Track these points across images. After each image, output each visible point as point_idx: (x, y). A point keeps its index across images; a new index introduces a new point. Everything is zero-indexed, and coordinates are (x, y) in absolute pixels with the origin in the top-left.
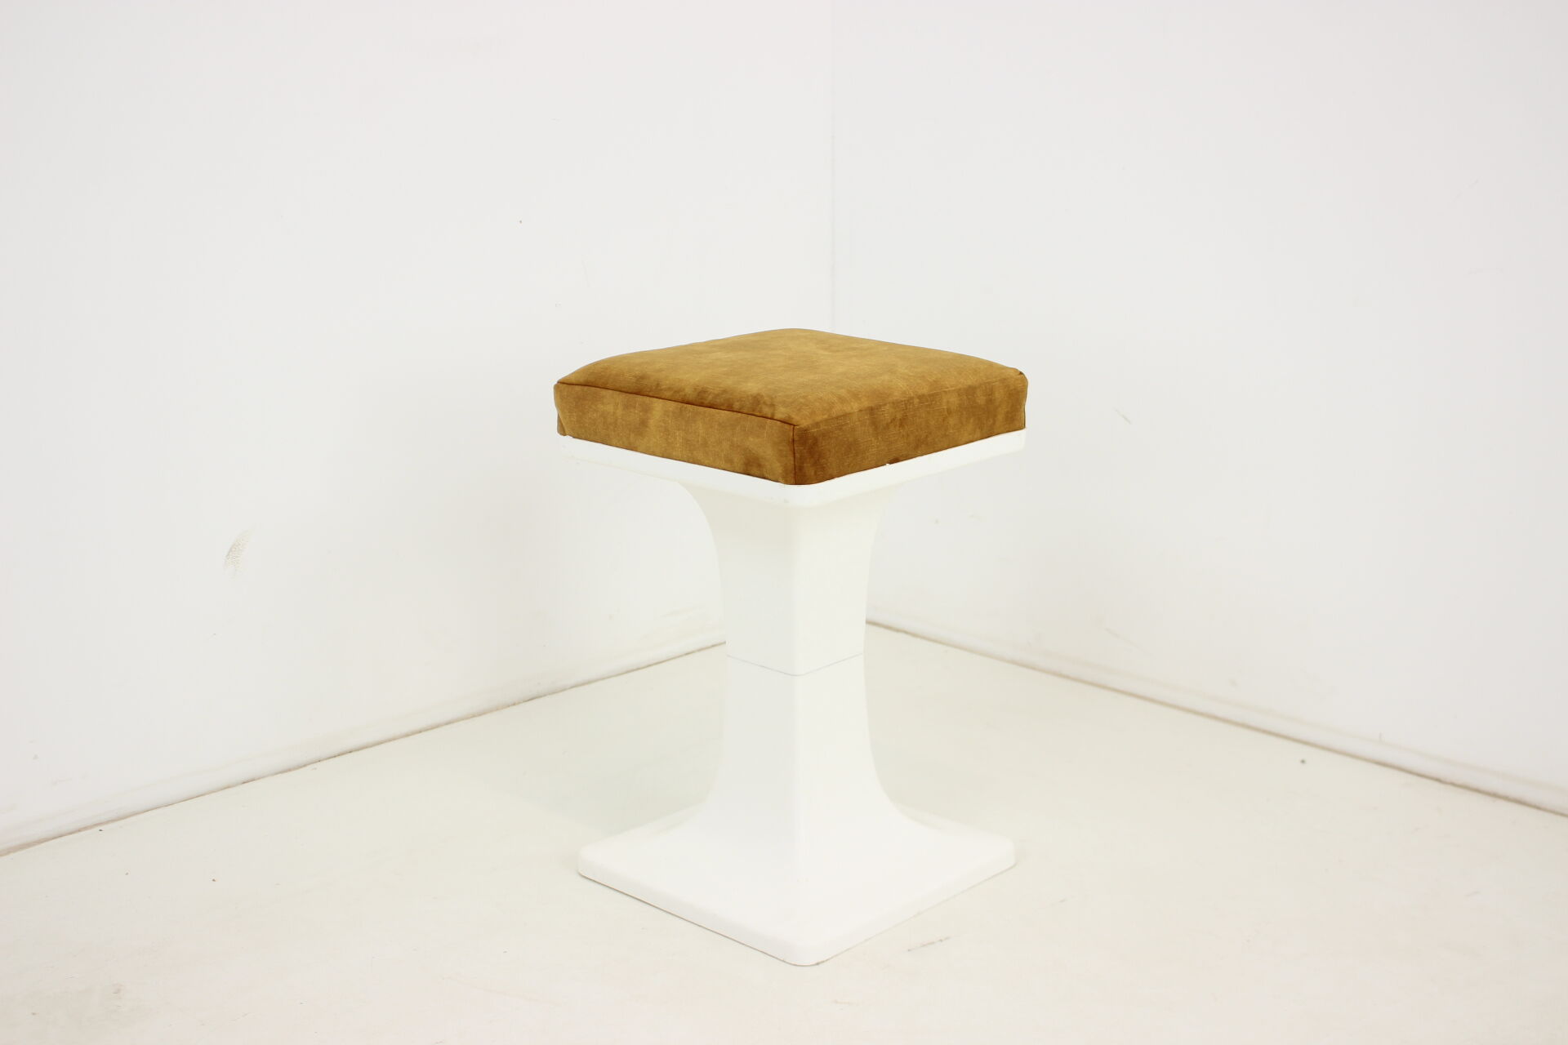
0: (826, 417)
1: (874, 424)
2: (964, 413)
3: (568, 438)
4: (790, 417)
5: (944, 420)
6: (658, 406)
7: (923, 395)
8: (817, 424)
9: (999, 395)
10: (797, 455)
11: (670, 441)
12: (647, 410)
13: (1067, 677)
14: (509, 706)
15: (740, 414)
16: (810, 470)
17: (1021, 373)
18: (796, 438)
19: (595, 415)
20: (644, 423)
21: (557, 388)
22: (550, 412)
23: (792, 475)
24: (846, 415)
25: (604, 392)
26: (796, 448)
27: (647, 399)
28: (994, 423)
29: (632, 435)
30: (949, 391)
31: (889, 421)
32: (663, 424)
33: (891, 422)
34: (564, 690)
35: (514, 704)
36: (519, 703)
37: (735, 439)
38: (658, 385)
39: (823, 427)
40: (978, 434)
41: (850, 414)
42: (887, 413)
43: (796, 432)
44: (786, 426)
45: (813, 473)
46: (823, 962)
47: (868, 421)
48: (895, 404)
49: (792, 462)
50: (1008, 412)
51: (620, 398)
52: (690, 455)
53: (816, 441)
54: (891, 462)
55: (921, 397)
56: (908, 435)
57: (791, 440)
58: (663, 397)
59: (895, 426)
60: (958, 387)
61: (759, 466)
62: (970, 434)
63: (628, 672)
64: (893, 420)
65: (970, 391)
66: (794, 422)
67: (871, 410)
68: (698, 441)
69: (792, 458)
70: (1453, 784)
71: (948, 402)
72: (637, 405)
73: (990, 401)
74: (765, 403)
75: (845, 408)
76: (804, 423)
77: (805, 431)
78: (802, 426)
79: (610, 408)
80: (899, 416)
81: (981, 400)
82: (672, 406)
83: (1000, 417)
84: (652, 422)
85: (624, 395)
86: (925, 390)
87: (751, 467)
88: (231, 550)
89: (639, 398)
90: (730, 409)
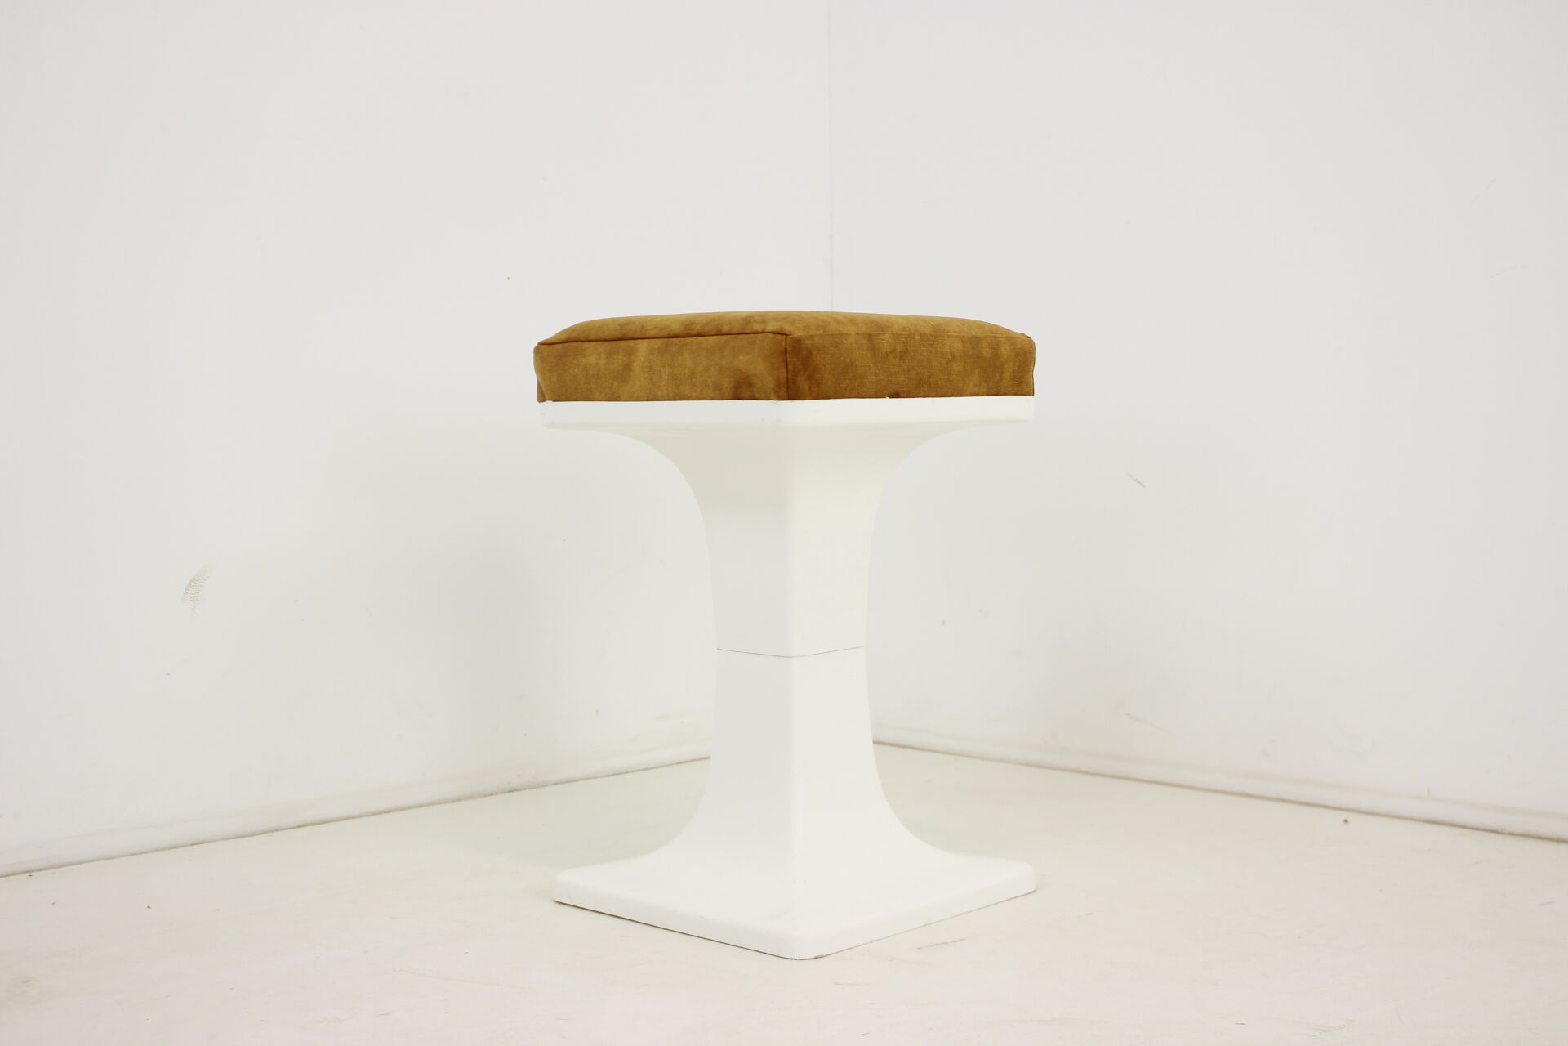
0: (821, 332)
1: (873, 349)
2: (969, 361)
3: (549, 403)
4: (782, 328)
5: (947, 364)
6: (643, 346)
7: (925, 334)
8: (812, 337)
9: (1005, 351)
10: (790, 367)
11: (655, 380)
12: (630, 353)
13: (1086, 773)
14: (486, 796)
15: (729, 336)
16: (803, 383)
17: (1028, 337)
18: (789, 348)
19: (576, 370)
20: (628, 368)
21: (537, 350)
22: (530, 380)
23: (786, 389)
24: (842, 335)
25: (586, 345)
26: (788, 359)
27: (631, 343)
28: (1001, 380)
29: (615, 384)
30: (953, 336)
31: (889, 350)
32: (648, 364)
33: (891, 353)
34: (545, 785)
35: (492, 795)
36: (497, 794)
37: (724, 362)
38: (643, 327)
39: (817, 341)
40: (984, 389)
41: (847, 334)
42: (886, 342)
43: (788, 341)
44: (779, 337)
45: (807, 388)
46: (823, 957)
47: (866, 346)
48: (896, 336)
49: (785, 375)
50: (1014, 372)
51: (602, 347)
52: (676, 391)
53: (810, 353)
54: (891, 397)
55: (922, 335)
56: (909, 371)
57: (784, 351)
58: (648, 335)
59: (895, 358)
60: (962, 335)
61: (750, 385)
62: (976, 386)
63: (614, 774)
64: (893, 351)
65: (975, 341)
66: (786, 332)
67: (870, 336)
68: (685, 373)
69: (784, 371)
70: (1512, 834)
71: (951, 346)
72: (621, 351)
73: (996, 356)
74: (755, 321)
75: (841, 329)
76: (798, 334)
77: (798, 341)
78: (796, 335)
79: (592, 360)
80: (899, 348)
81: (987, 352)
82: (657, 343)
83: (1007, 375)
84: (636, 365)
85: (606, 344)
86: (927, 331)
87: (742, 389)
88: (190, 585)
89: (623, 343)
90: (720, 334)
